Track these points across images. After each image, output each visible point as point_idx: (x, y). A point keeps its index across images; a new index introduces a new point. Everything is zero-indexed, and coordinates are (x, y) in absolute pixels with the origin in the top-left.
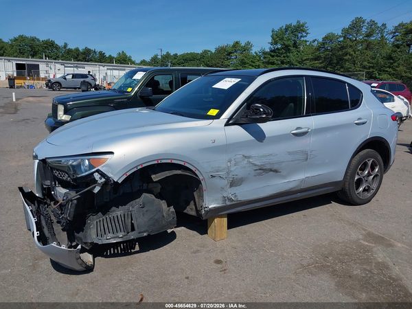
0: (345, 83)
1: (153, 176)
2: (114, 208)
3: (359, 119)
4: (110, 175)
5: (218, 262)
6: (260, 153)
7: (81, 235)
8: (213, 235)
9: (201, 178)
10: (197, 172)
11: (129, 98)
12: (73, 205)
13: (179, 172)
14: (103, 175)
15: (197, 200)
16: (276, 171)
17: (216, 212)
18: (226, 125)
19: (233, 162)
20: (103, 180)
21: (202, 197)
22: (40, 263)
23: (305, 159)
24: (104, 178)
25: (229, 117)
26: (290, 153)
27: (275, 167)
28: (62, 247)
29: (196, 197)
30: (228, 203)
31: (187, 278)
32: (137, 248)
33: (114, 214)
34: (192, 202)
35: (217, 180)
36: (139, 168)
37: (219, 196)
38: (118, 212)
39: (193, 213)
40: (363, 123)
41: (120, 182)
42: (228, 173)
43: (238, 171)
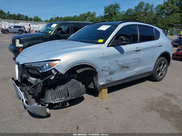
0: (153, 28)
1: (77, 71)
2: (59, 86)
3: (160, 44)
4: (59, 70)
5: (107, 109)
6: (122, 59)
7: (43, 100)
8: (102, 97)
9: (98, 71)
10: (96, 69)
11: (50, 36)
12: (41, 85)
13: (88, 69)
14: (56, 70)
15: (95, 81)
16: (128, 67)
17: (103, 87)
18: (107, 47)
19: (111, 64)
20: (56, 73)
21: (98, 80)
22: (24, 114)
23: (139, 61)
24: (56, 72)
25: (108, 43)
26: (133, 59)
27: (127, 66)
28: (39, 106)
29: (94, 80)
30: (108, 82)
31: (95, 116)
32: (68, 104)
34: (92, 83)
35: (104, 72)
36: (72, 67)
37: (105, 79)
38: (61, 88)
39: (93, 87)
40: (161, 46)
41: (64, 74)
42: (109, 69)
43: (113, 68)
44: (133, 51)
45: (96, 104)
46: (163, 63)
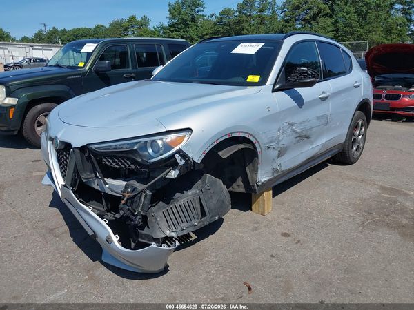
1: (220, 153)
2: (178, 195)
3: (356, 82)
4: (191, 155)
5: (286, 235)
7: (146, 231)
8: (261, 210)
9: (259, 150)
10: (257, 145)
11: (84, 74)
12: (148, 196)
13: (242, 146)
14: (184, 156)
15: (249, 175)
16: (308, 137)
17: (265, 186)
18: (273, 92)
19: (281, 131)
20: (183, 162)
21: (257, 171)
23: (325, 121)
24: (184, 159)
25: (273, 83)
26: (318, 118)
27: (308, 133)
28: (163, 247)
29: (248, 172)
30: (275, 175)
31: (272, 256)
33: (182, 202)
35: (271, 151)
36: (215, 144)
37: (269, 169)
38: (185, 198)
39: (242, 190)
40: (359, 86)
41: (199, 162)
42: (278, 143)
43: (286, 140)
44: (317, 99)
45: (256, 229)
46: (360, 123)
